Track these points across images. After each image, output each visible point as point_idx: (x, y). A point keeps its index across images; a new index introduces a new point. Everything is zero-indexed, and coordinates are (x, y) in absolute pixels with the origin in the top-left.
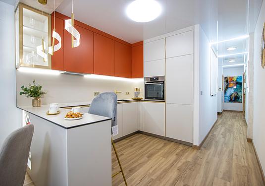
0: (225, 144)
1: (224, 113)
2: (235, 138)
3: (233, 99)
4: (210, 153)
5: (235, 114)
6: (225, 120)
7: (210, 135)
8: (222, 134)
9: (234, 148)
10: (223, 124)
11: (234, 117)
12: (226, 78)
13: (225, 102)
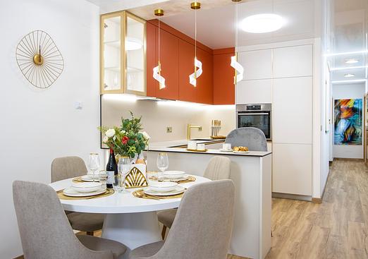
0: (350, 197)
1: (336, 162)
2: (359, 192)
3: (349, 139)
4: (335, 205)
5: (352, 164)
6: (340, 172)
7: (327, 190)
8: (342, 188)
9: (361, 200)
10: (339, 177)
11: (352, 168)
12: (336, 101)
13: (335, 144)
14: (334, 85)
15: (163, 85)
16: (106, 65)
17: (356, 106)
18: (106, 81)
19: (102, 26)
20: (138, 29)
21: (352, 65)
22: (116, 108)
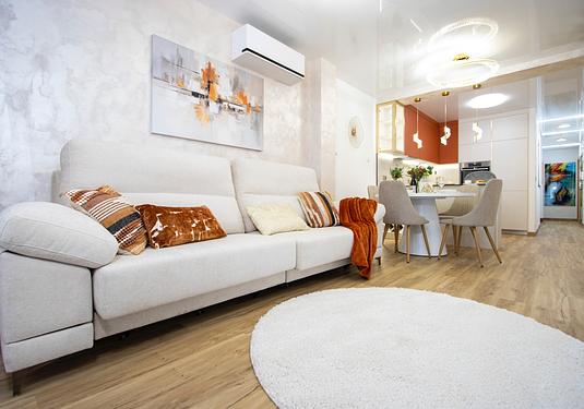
3: (561, 200)
12: (546, 165)
13: (546, 205)
14: (544, 150)
15: (420, 146)
16: (380, 135)
17: (569, 169)
18: (380, 146)
19: (378, 111)
20: (401, 111)
21: (565, 129)
22: (384, 163)
